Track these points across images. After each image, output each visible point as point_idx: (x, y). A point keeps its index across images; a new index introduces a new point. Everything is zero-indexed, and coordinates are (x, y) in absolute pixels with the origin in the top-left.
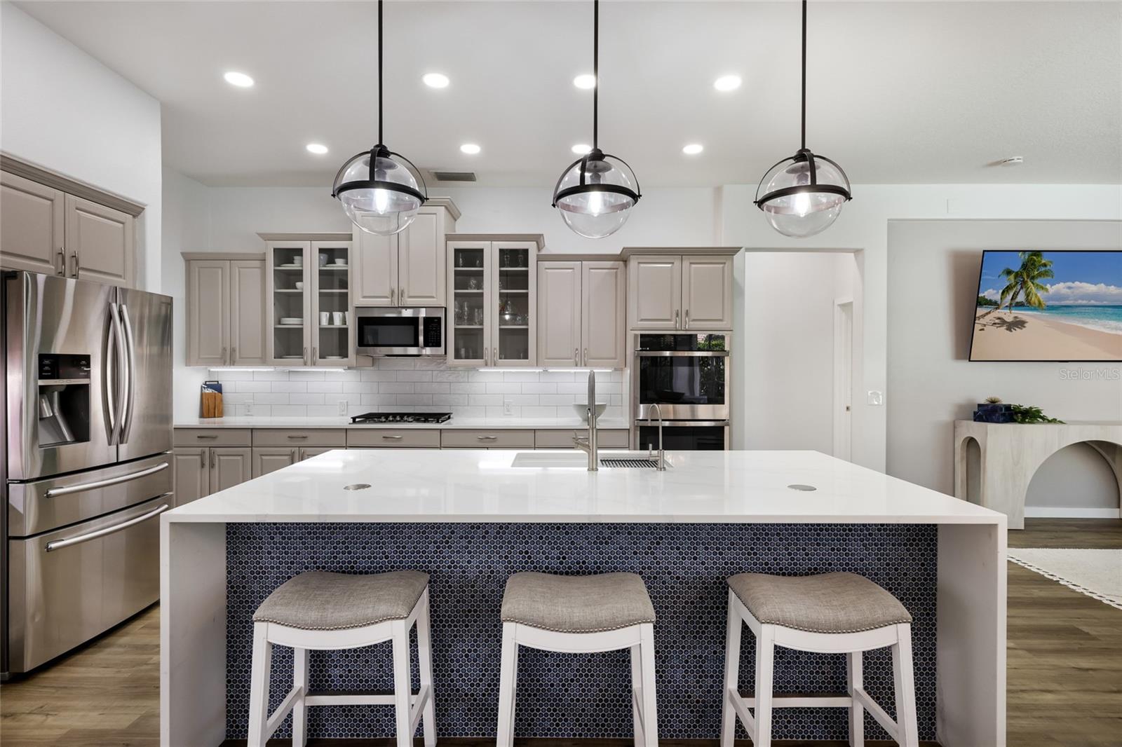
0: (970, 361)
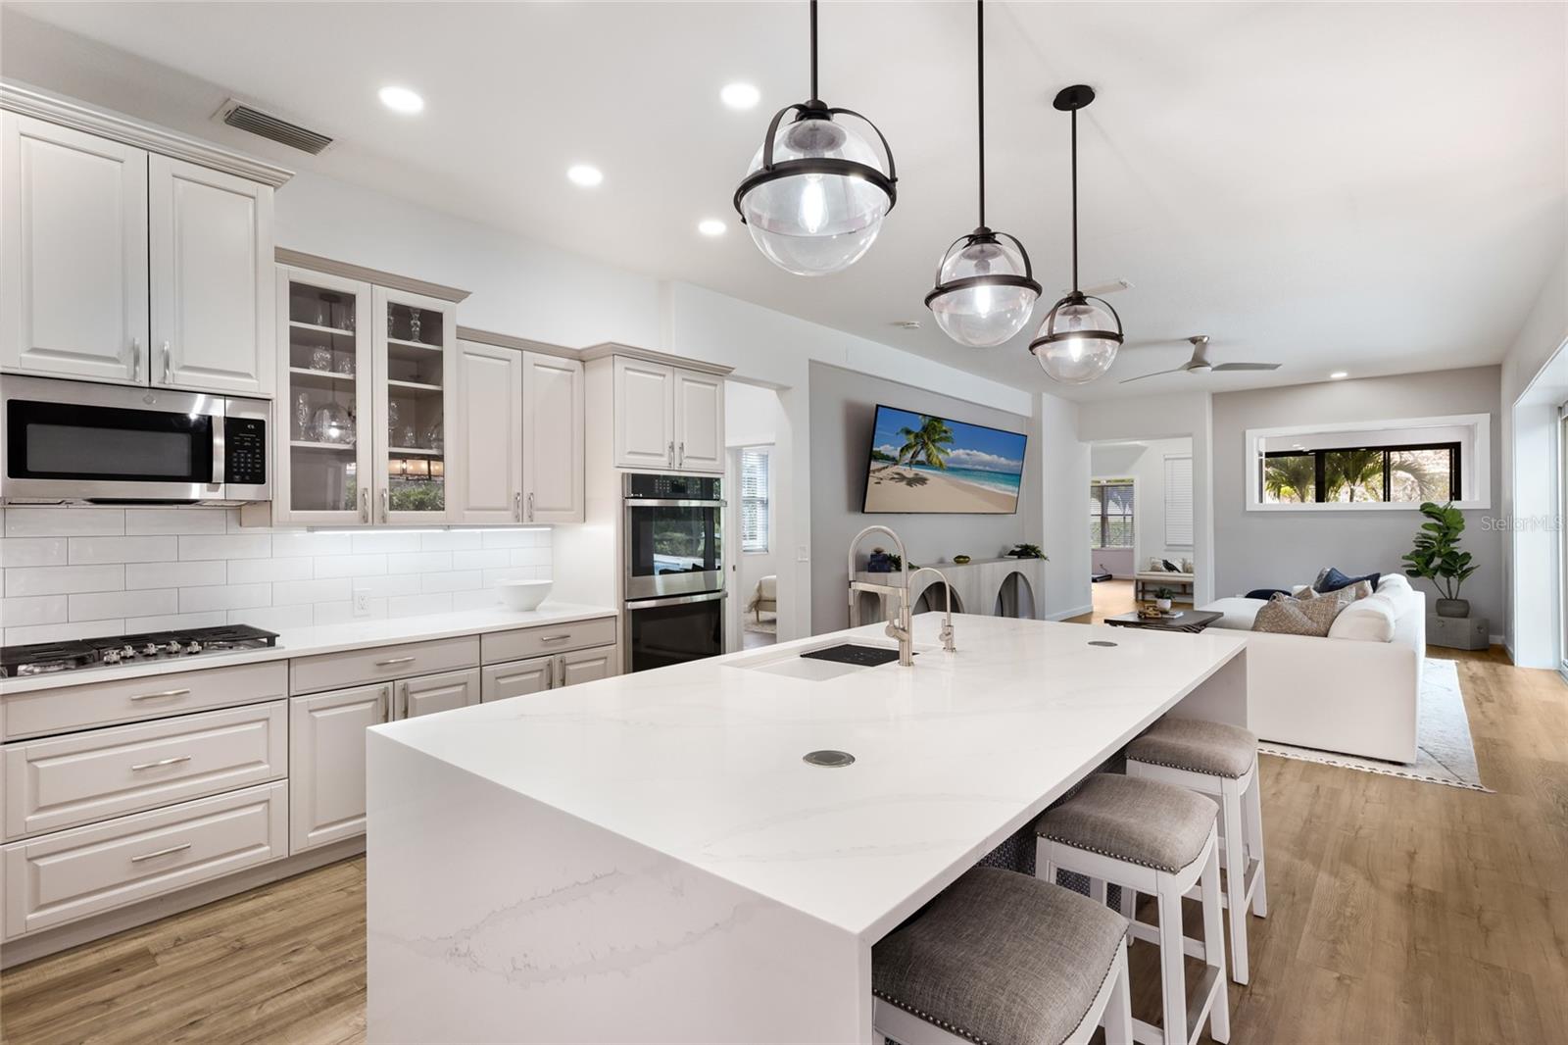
0: (863, 512)
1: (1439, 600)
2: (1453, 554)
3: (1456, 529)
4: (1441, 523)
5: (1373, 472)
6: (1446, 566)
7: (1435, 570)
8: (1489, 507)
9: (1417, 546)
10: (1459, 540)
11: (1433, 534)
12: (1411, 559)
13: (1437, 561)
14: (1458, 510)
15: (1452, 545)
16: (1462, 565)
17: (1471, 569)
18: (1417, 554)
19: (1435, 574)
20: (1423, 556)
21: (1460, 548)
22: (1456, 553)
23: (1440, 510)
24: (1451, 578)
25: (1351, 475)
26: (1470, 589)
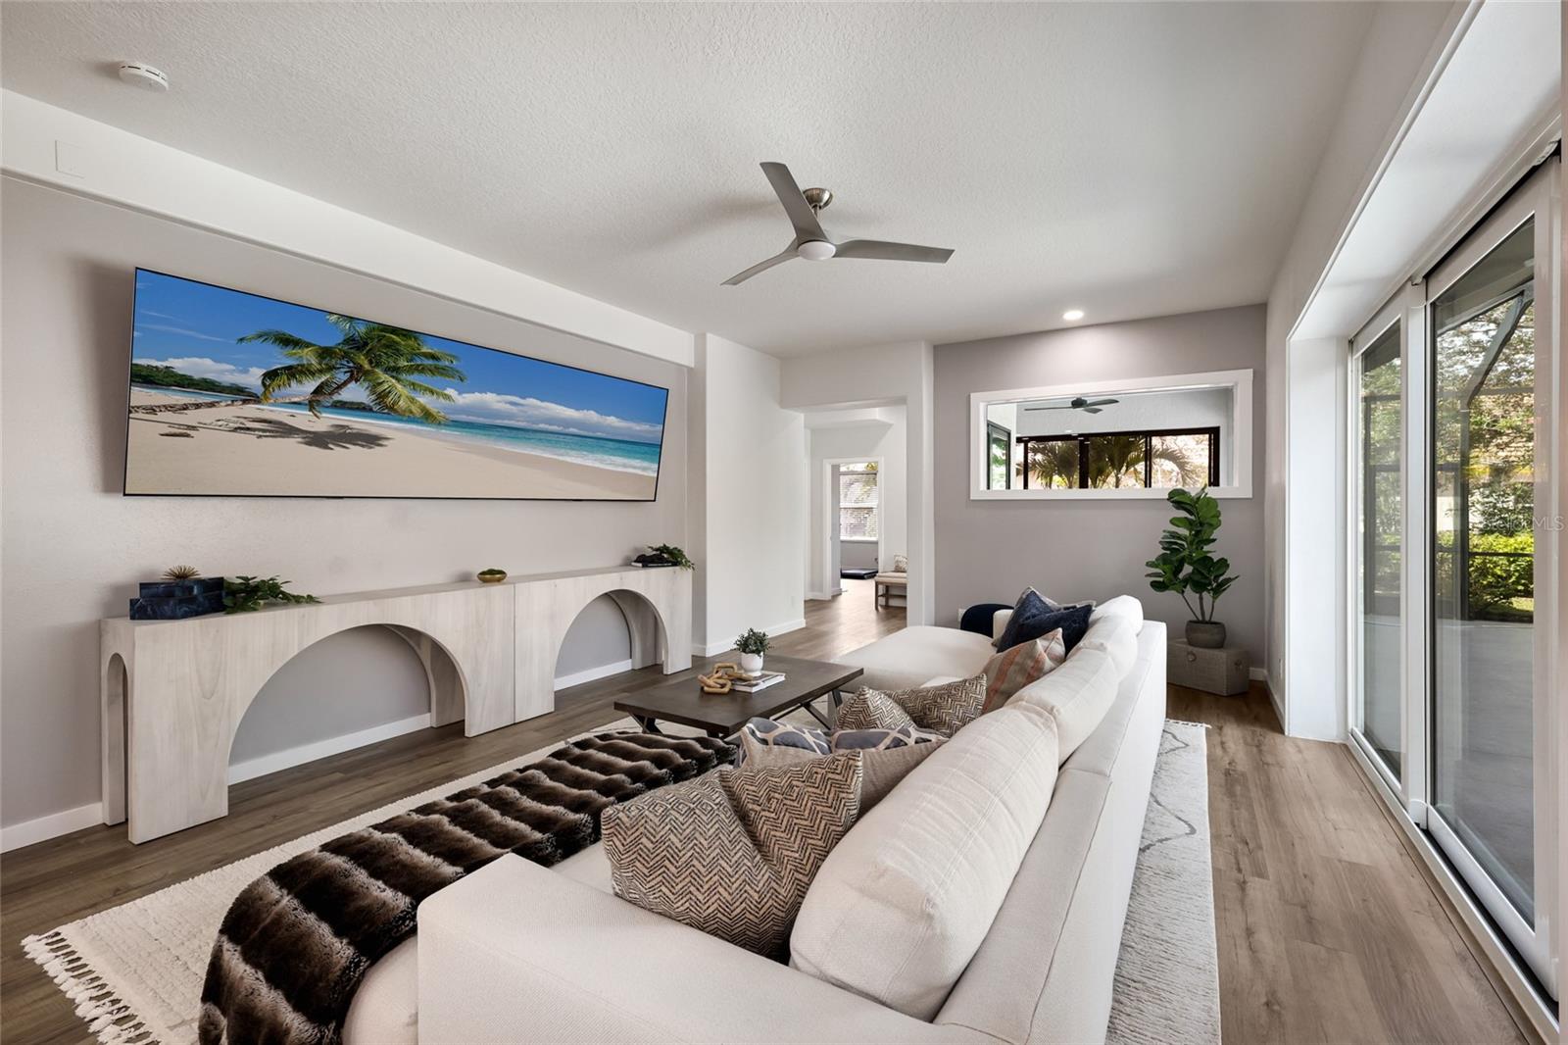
0: (125, 495)
1: (1191, 621)
2: (1206, 560)
3: (1211, 525)
4: (1193, 517)
5: (1137, 461)
6: (1197, 578)
7: (1186, 581)
8: (1251, 496)
9: (1164, 548)
10: (1214, 540)
11: (1184, 532)
12: (1157, 567)
13: (1188, 569)
14: (1215, 499)
15: (1206, 548)
16: (1217, 577)
17: (1229, 580)
18: (1163, 559)
19: (1185, 587)
20: (1171, 562)
21: (1215, 552)
22: (1211, 558)
23: (1192, 499)
24: (1205, 594)
25: (1117, 463)
26: (1227, 607)
